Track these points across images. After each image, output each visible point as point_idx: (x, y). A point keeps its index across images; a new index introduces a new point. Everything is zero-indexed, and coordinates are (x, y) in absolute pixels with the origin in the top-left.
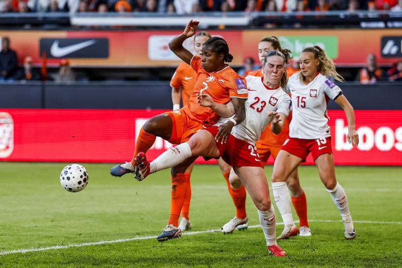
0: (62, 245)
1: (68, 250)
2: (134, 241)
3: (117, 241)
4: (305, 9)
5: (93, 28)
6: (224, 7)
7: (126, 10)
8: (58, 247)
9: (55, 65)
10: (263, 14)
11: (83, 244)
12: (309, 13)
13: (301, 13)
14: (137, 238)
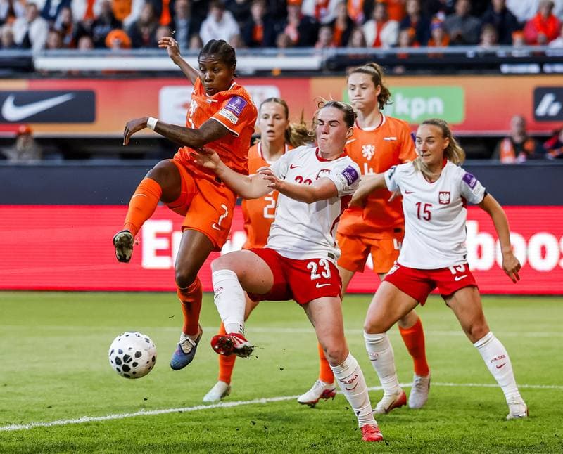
0: (21, 423)
1: (30, 431)
2: (137, 418)
3: (109, 417)
4: (411, 44)
5: (71, 75)
6: (281, 41)
7: (123, 46)
8: (14, 427)
9: (11, 134)
10: (342, 51)
11: (55, 423)
12: (417, 50)
13: (404, 50)
14: (141, 412)
